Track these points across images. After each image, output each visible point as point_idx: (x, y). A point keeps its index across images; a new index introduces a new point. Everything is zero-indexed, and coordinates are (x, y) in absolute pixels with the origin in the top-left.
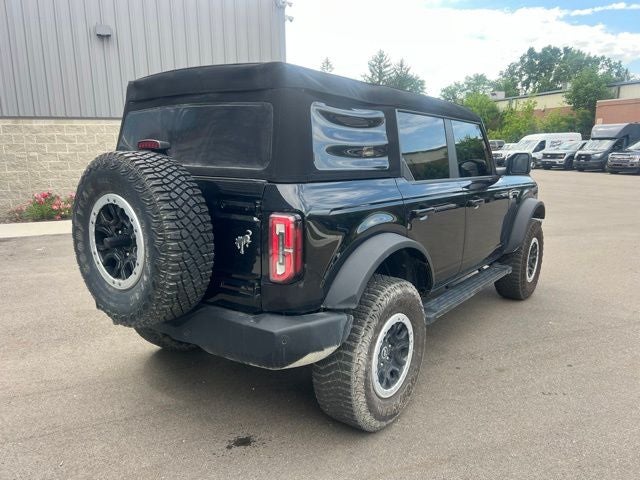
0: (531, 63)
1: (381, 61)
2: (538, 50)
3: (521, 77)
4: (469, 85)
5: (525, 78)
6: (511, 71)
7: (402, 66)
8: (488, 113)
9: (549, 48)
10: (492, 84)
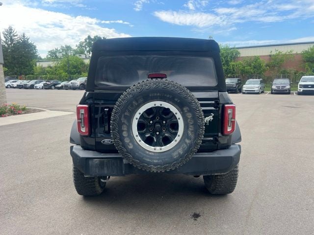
0: (90, 43)
1: (11, 33)
2: (92, 37)
3: (86, 48)
4: (63, 50)
5: (88, 49)
6: (81, 45)
7: (24, 36)
8: (81, 64)
9: (97, 36)
10: (74, 50)
